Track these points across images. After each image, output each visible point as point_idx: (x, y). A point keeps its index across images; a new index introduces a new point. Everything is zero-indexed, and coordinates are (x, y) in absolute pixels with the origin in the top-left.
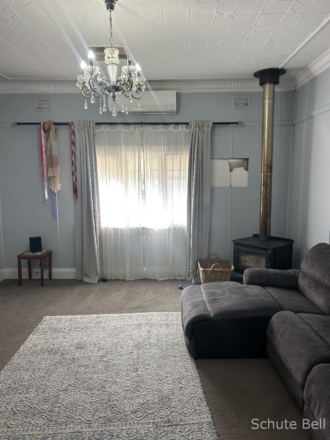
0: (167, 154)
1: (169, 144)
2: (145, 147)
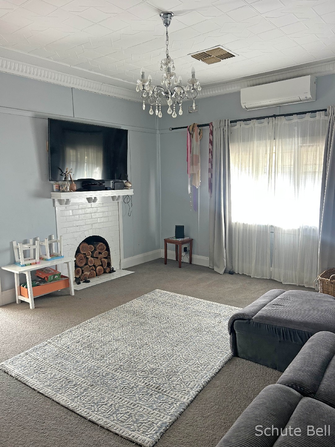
0: (301, 146)
1: (303, 135)
2: (277, 140)
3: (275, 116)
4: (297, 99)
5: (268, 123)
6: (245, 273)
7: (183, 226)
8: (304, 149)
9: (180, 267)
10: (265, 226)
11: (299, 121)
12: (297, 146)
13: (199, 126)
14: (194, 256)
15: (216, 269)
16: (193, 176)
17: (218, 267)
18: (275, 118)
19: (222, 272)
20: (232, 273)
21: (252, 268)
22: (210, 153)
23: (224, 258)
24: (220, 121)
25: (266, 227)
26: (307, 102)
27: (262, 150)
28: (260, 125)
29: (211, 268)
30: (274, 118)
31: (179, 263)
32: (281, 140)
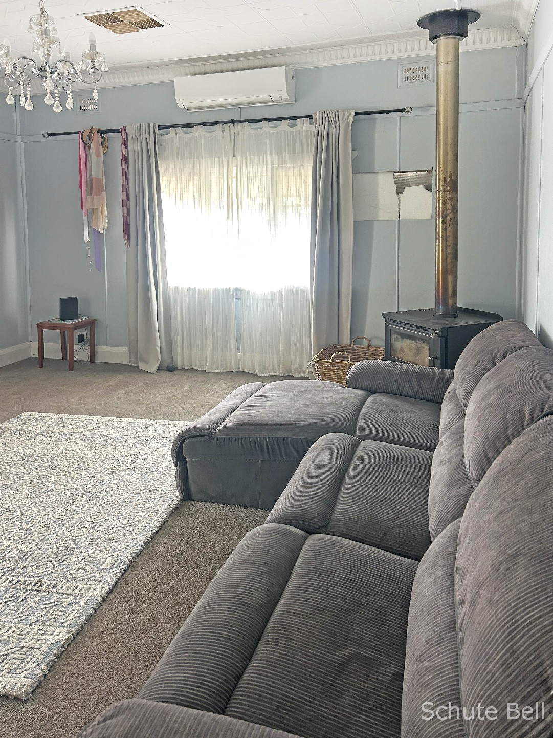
0: (277, 168)
1: (280, 151)
2: (239, 158)
3: (233, 122)
4: (268, 98)
5: (223, 132)
6: (195, 368)
7: (76, 299)
8: (281, 173)
9: (71, 370)
10: (226, 289)
11: (272, 130)
12: (270, 166)
13: (100, 132)
14: (99, 349)
15: (142, 366)
16: (92, 212)
17: (146, 362)
18: (234, 124)
19: (154, 369)
20: (172, 369)
21: (206, 358)
22: (123, 175)
23: (158, 346)
24: (139, 126)
25: (227, 291)
26: (282, 103)
27: (214, 172)
28: (208, 135)
29: (133, 365)
30: (231, 125)
31: (69, 363)
32: (244, 157)
